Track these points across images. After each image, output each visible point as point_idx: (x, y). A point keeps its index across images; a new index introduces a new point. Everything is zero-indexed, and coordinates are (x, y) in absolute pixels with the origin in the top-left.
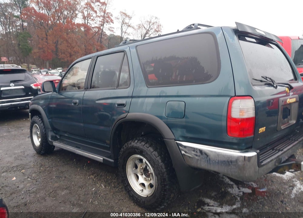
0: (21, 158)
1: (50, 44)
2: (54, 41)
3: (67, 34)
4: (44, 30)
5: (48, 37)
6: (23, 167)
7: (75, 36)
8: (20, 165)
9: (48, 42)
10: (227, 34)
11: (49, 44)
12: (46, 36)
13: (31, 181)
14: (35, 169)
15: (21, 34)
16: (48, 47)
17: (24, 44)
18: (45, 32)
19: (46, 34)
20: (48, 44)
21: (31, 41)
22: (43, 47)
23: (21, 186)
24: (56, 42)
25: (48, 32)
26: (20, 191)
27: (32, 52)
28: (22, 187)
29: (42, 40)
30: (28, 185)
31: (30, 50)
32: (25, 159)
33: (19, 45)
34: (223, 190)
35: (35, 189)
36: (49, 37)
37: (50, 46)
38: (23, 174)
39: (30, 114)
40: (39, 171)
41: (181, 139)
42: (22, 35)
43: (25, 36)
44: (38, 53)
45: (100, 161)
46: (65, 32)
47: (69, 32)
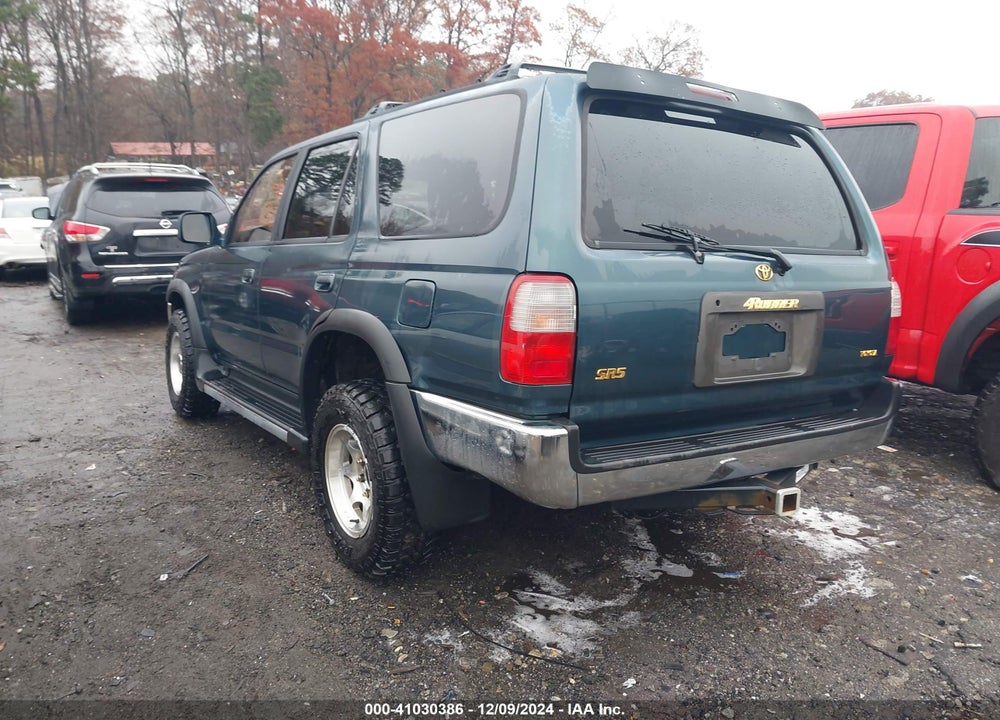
0: (133, 421)
1: (337, 105)
2: (351, 97)
3: (392, 76)
4: (322, 63)
5: (333, 83)
6: (126, 442)
7: (413, 83)
8: (123, 437)
9: (333, 100)
10: (550, 98)
11: (334, 107)
12: (327, 83)
13: (127, 478)
14: (152, 451)
15: (256, 71)
16: (329, 115)
17: (261, 104)
18: (327, 68)
19: (328, 75)
20: (330, 106)
21: (286, 95)
22: (317, 114)
23: (97, 486)
24: (356, 101)
25: (334, 67)
26: (90, 495)
27: (284, 128)
28: (99, 487)
29: (316, 93)
30: (116, 485)
31: (278, 123)
32: (140, 424)
33: (248, 107)
34: (605, 558)
35: (125, 495)
36: (336, 85)
37: (336, 111)
38: (119, 458)
39: (169, 304)
40: (159, 455)
41: (422, 385)
42: (257, 78)
43: (264, 80)
44: (300, 132)
45: (280, 437)
46: (384, 71)
47: (399, 70)
